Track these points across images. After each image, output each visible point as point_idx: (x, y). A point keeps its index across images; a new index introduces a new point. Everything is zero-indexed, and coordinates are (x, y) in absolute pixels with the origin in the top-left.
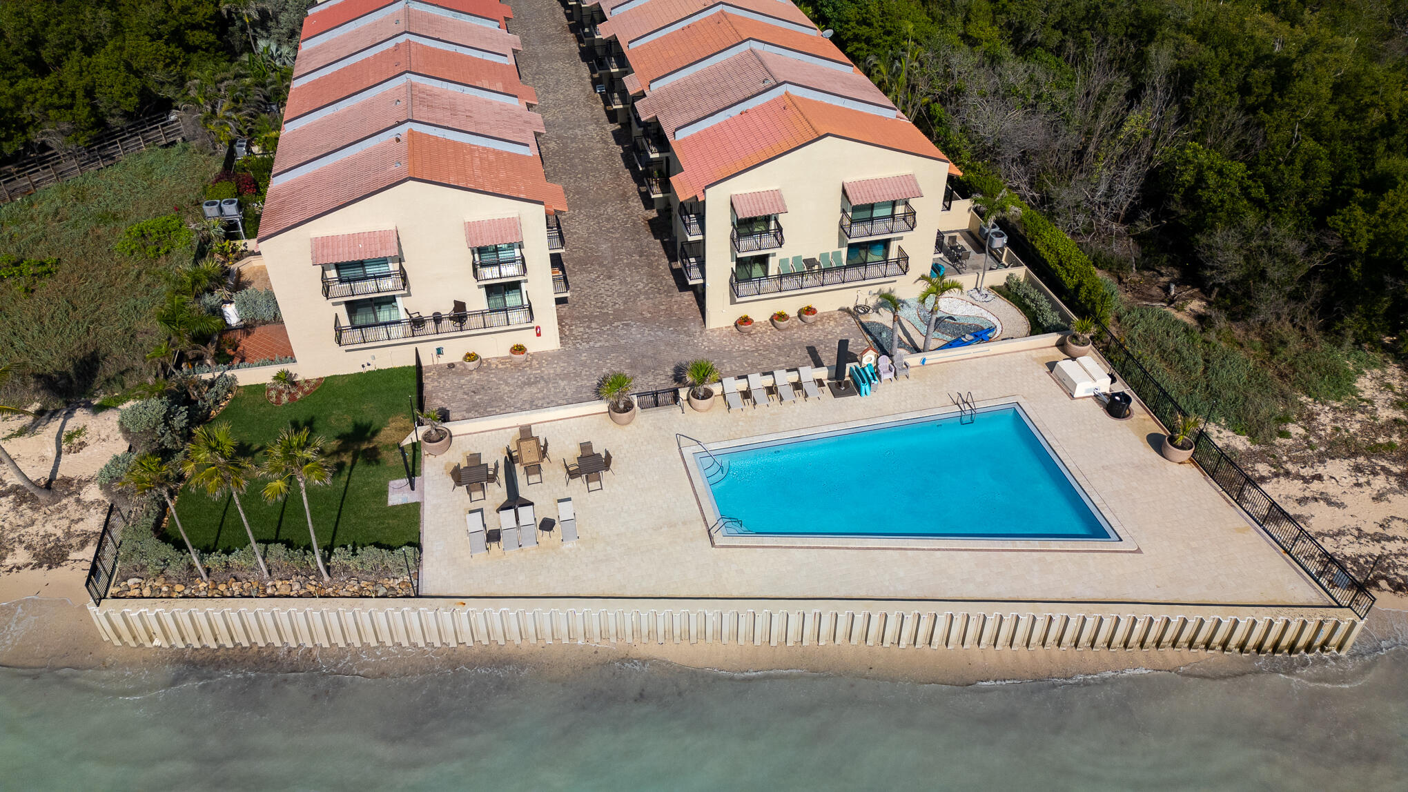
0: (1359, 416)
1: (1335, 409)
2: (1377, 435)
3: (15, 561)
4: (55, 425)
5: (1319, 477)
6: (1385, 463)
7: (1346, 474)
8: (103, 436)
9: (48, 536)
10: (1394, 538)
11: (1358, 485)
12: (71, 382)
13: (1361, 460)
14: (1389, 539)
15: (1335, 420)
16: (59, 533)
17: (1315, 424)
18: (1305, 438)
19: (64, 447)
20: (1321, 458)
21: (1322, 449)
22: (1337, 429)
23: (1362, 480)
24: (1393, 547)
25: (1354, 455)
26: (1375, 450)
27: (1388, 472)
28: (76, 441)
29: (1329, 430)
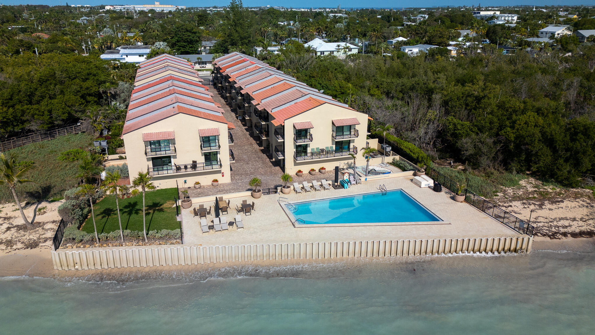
0: (522, 190)
1: (513, 189)
2: (529, 195)
3: (17, 247)
4: (34, 207)
5: (511, 206)
6: (533, 202)
7: (520, 205)
8: (53, 209)
9: (30, 239)
10: (540, 222)
11: (524, 208)
12: (40, 194)
13: (524, 201)
14: (539, 222)
15: (514, 191)
16: (35, 238)
17: (506, 192)
18: (504, 196)
19: (37, 213)
20: (510, 201)
21: (510, 199)
22: (515, 194)
23: (526, 206)
24: (539, 224)
25: (522, 200)
26: (528, 199)
27: (535, 204)
28: (42, 211)
29: (512, 194)
